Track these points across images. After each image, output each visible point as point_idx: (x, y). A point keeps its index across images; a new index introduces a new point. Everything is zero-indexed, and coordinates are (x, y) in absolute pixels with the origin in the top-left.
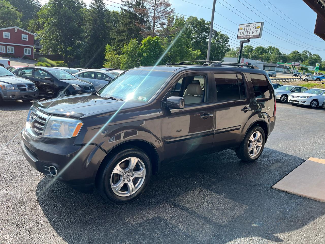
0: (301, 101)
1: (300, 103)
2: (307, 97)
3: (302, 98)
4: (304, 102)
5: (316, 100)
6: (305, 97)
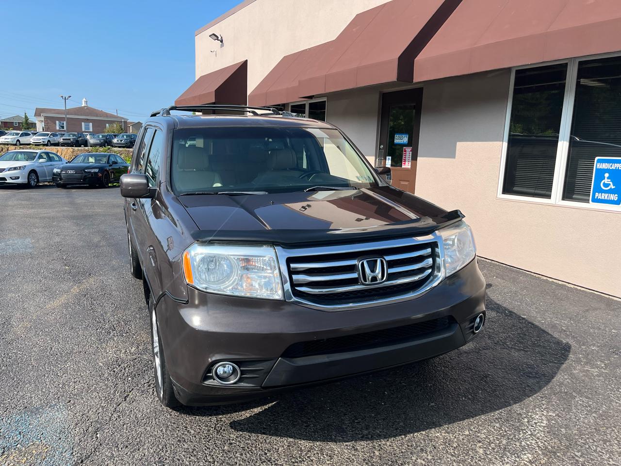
0: (10, 178)
1: (9, 181)
2: (19, 167)
3: (9, 170)
4: (18, 178)
5: (33, 171)
6: (15, 169)
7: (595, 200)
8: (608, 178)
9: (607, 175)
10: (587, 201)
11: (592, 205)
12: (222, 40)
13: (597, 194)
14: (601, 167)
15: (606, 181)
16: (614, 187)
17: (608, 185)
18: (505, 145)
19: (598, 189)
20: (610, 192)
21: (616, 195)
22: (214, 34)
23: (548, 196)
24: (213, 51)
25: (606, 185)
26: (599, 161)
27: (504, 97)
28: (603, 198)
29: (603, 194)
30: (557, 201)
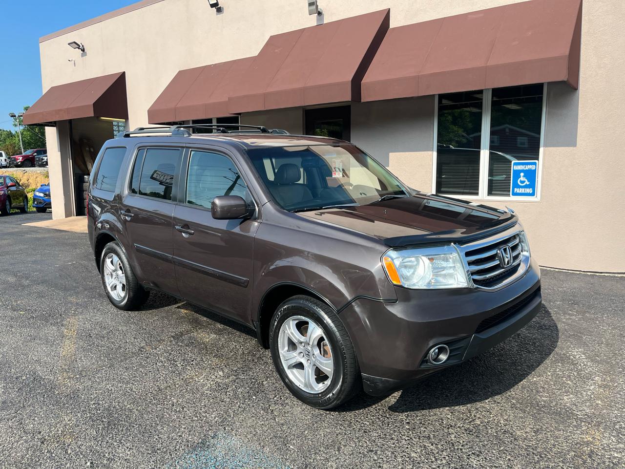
7: (515, 194)
8: (524, 176)
9: (522, 174)
10: (509, 195)
11: (512, 198)
12: (84, 49)
13: (516, 189)
14: (517, 169)
15: (522, 179)
16: (529, 183)
17: (523, 182)
18: (435, 154)
19: (516, 185)
20: (526, 187)
21: (531, 189)
22: (75, 42)
23: (477, 194)
24: (72, 60)
25: (522, 182)
26: (515, 164)
27: (431, 116)
28: (520, 192)
29: (520, 189)
30: (484, 197)
